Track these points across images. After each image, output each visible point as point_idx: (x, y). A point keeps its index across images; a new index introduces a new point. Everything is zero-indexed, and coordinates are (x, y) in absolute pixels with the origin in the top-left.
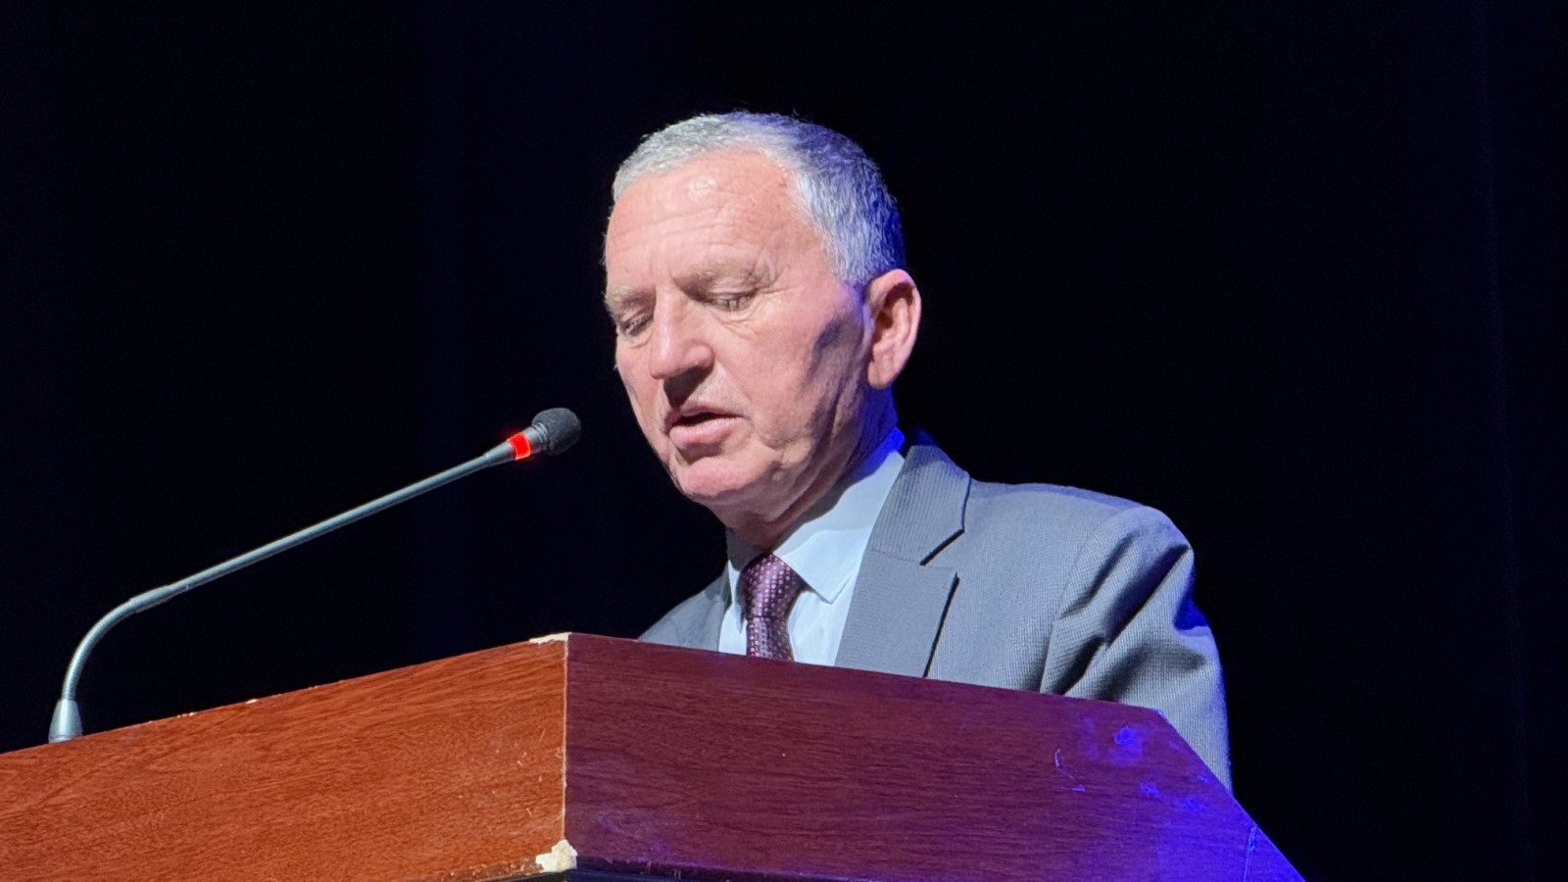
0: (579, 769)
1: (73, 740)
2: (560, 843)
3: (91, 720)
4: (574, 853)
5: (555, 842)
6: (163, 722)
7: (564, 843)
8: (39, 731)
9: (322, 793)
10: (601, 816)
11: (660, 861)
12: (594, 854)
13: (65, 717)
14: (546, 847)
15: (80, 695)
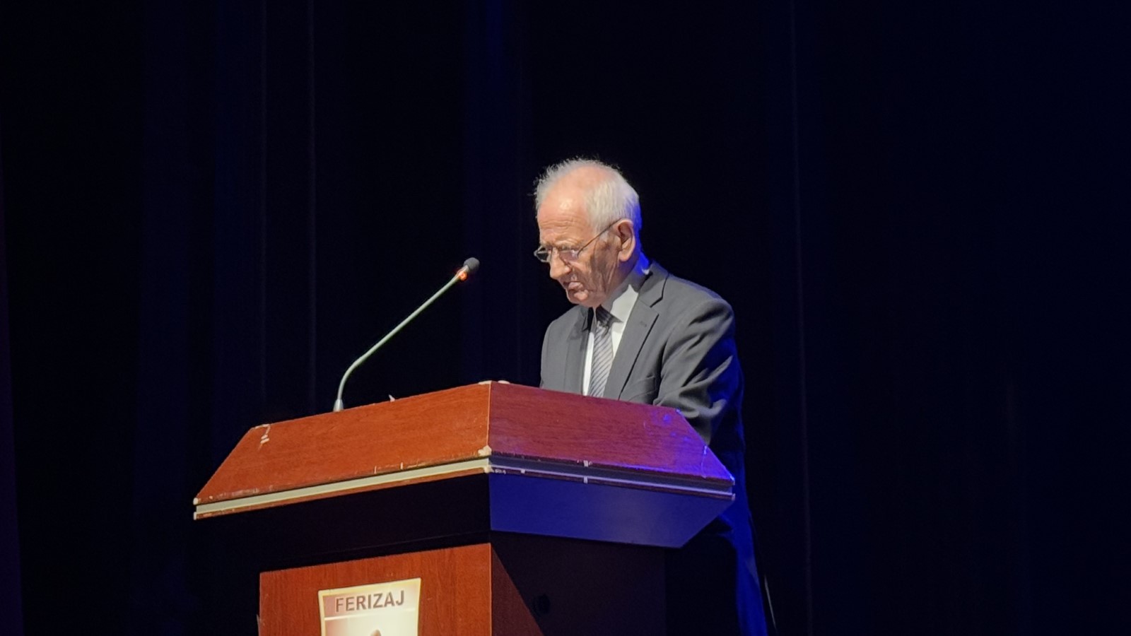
0: (493, 424)
1: (341, 410)
2: (484, 448)
3: (347, 404)
4: (490, 450)
5: (485, 446)
6: (365, 406)
7: (487, 447)
8: (330, 408)
9: (414, 430)
10: (500, 439)
11: (518, 453)
12: (497, 450)
13: (338, 404)
14: (481, 448)
15: (343, 398)
